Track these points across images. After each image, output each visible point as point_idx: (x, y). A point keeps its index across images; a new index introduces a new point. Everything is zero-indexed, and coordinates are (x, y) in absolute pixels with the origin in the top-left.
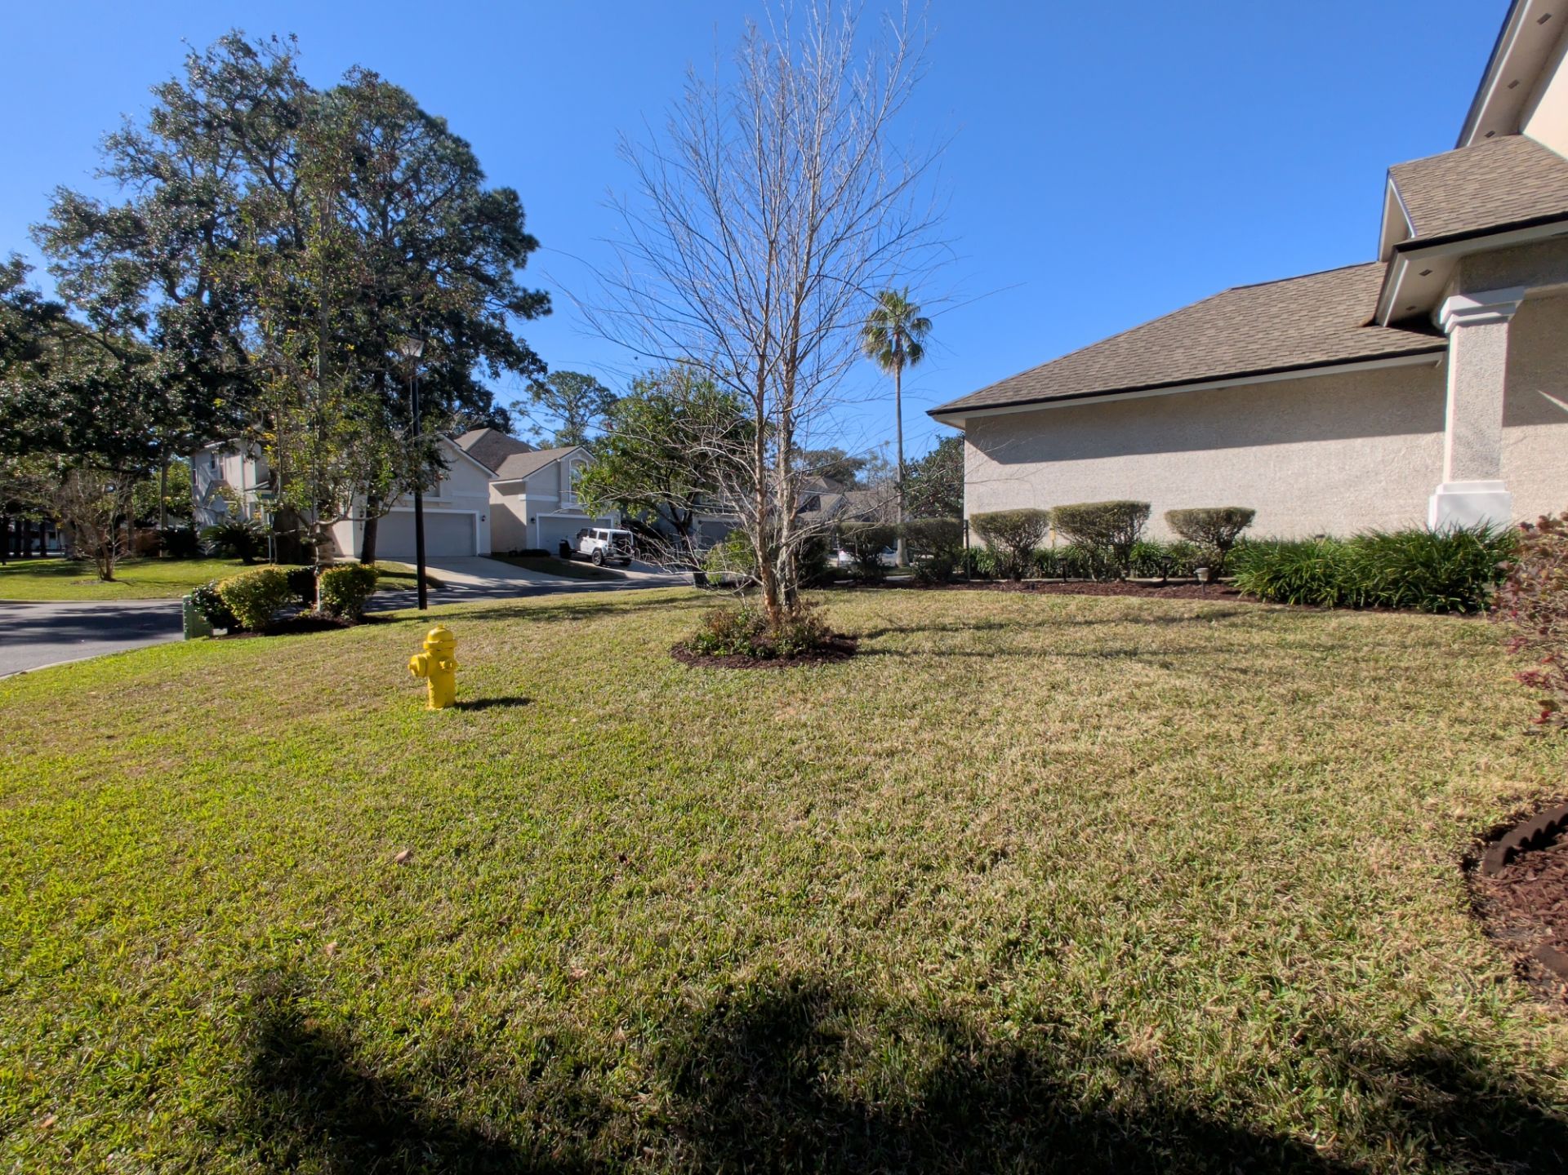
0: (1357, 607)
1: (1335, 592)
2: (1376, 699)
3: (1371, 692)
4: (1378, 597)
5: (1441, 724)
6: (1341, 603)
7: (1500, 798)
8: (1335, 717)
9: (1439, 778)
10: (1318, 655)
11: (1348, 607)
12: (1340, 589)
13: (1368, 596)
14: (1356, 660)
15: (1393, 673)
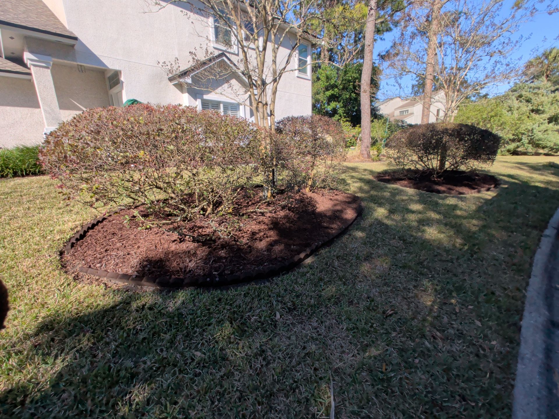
0: (23, 176)
1: (11, 171)
2: (29, 209)
3: (27, 206)
4: (30, 171)
5: (53, 211)
6: (15, 175)
7: (71, 229)
8: (11, 219)
9: (52, 229)
10: (3, 197)
11: (19, 176)
12: (13, 169)
13: (26, 171)
14: (21, 196)
15: (36, 197)
